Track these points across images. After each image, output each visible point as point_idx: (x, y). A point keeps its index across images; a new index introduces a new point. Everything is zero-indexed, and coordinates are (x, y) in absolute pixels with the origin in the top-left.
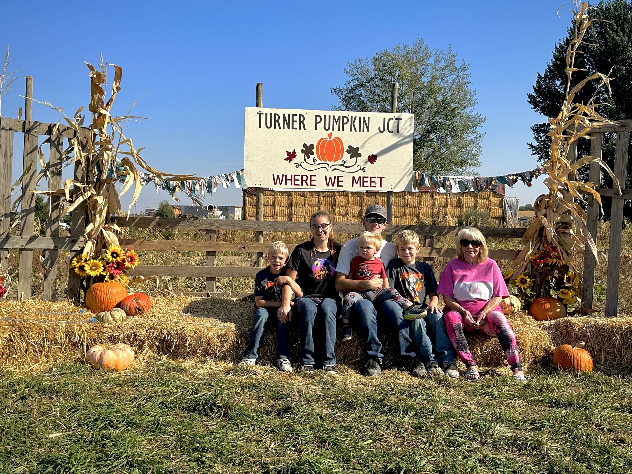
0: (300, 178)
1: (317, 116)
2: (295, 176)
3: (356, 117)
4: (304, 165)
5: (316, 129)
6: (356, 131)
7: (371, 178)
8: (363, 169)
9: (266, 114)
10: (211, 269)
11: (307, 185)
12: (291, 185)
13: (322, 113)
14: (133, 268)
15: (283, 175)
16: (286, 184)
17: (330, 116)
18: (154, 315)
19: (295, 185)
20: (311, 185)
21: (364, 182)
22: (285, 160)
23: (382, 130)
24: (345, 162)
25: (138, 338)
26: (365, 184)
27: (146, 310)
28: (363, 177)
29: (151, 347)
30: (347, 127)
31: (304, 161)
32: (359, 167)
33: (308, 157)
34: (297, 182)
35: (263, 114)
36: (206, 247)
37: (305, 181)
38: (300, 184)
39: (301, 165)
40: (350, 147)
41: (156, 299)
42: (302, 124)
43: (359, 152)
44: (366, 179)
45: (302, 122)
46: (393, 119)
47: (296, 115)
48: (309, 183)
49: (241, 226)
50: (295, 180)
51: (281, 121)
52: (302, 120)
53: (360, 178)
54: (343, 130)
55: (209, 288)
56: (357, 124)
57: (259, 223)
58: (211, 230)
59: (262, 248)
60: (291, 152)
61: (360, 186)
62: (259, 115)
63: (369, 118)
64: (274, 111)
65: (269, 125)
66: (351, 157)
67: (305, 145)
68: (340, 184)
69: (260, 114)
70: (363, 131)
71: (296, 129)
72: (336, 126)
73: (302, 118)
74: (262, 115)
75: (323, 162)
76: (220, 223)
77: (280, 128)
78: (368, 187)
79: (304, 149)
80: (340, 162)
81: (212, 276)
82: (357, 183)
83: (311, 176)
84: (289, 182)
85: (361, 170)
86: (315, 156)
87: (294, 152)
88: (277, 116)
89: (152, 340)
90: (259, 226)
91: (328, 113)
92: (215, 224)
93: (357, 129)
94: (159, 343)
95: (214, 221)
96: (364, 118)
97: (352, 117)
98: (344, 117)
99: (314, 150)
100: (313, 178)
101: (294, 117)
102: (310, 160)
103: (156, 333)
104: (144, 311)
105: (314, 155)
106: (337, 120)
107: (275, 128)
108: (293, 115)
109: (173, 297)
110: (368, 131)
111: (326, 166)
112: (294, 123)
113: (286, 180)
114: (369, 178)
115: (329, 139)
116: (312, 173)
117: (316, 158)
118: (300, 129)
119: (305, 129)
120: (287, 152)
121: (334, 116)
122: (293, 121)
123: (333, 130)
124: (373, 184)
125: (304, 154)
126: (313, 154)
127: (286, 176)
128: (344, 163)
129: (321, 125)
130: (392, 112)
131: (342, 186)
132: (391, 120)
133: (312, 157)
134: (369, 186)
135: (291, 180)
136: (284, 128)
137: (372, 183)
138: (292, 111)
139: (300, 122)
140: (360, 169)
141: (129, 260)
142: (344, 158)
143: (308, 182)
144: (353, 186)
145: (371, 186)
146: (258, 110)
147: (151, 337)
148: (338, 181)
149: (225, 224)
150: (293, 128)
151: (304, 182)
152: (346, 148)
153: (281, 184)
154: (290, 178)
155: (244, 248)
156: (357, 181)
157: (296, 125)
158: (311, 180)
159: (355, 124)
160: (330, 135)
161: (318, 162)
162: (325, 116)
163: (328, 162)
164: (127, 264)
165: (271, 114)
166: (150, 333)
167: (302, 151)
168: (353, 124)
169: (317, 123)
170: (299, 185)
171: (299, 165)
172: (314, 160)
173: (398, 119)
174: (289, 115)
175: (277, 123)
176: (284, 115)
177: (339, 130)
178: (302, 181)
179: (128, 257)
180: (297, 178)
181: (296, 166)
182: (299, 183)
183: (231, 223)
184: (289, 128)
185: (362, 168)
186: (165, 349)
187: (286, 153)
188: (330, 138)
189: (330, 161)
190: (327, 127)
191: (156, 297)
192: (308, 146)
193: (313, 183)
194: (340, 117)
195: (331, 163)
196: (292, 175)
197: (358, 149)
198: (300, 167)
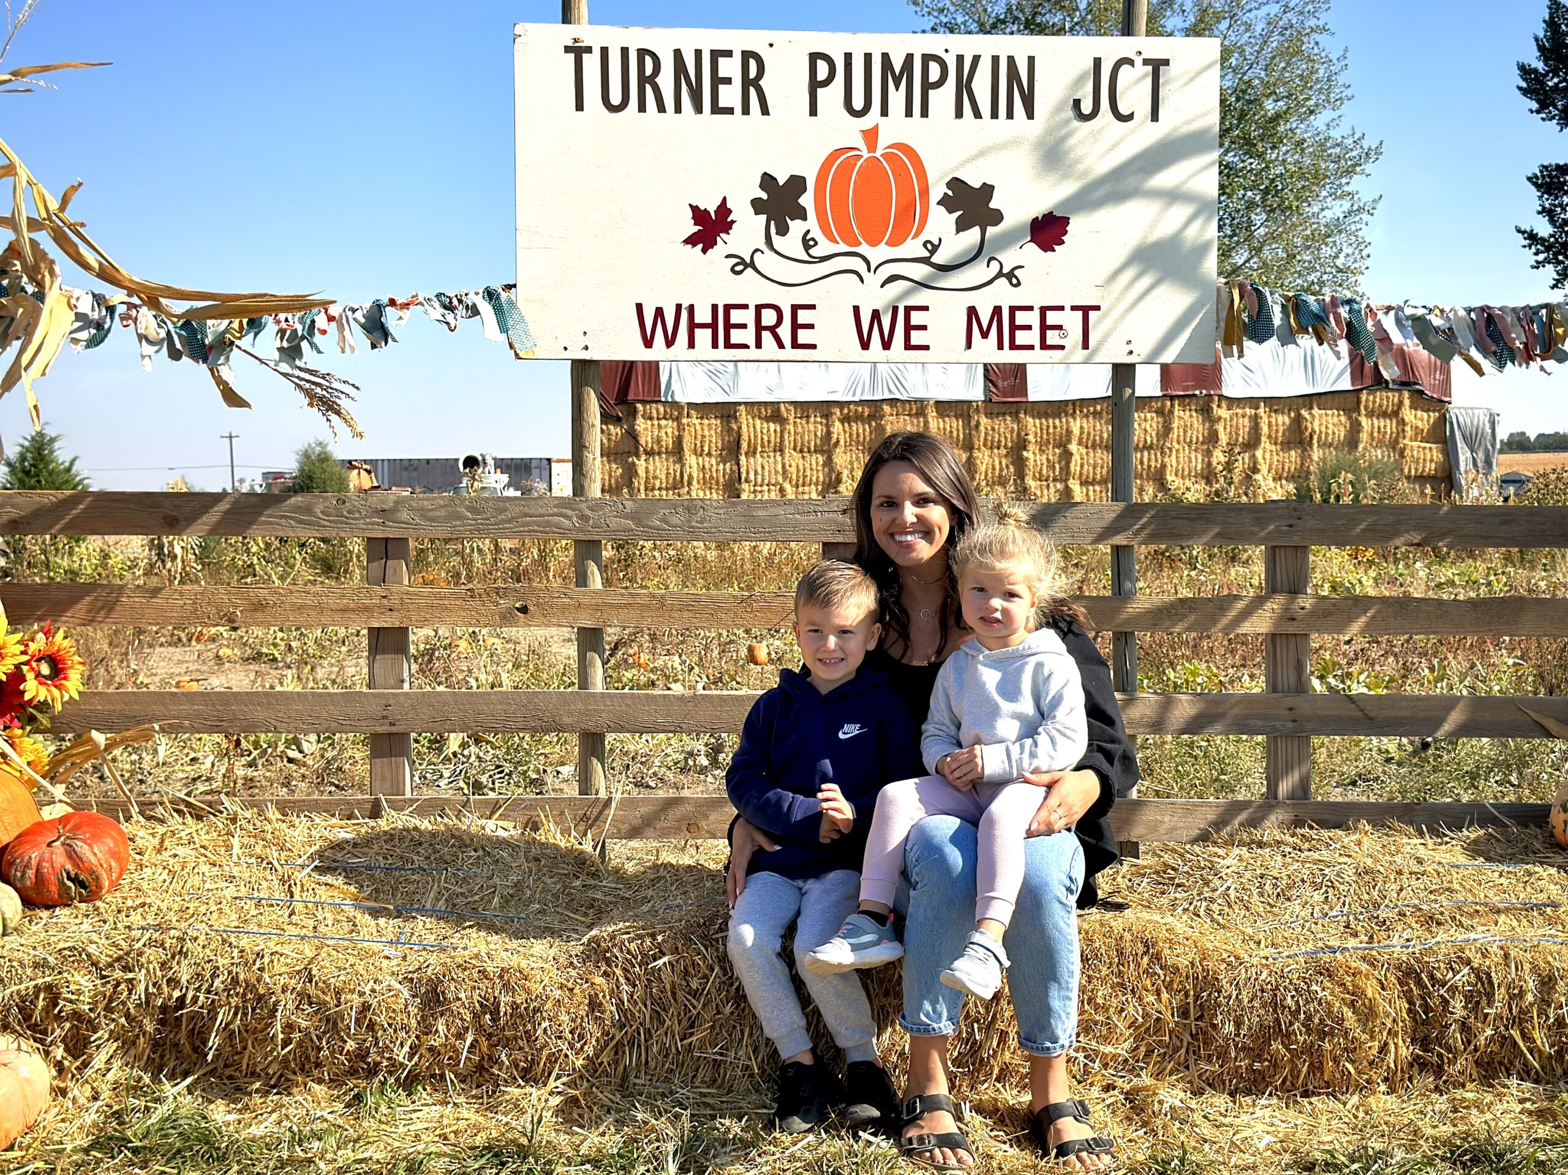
0: (747, 317)
1: (814, 57)
2: (728, 308)
3: (976, 59)
4: (766, 261)
5: (813, 112)
6: (978, 115)
7: (1044, 310)
8: (1010, 276)
9: (604, 51)
10: (392, 701)
11: (781, 345)
12: (715, 345)
13: (835, 44)
14: (59, 707)
15: (679, 307)
16: (691, 344)
17: (868, 57)
18: (143, 905)
19: (728, 345)
20: (795, 345)
21: (1014, 328)
22: (687, 241)
23: (1087, 107)
24: (935, 249)
25: (64, 1006)
26: (1021, 338)
27: (106, 883)
28: (1013, 310)
29: (126, 1042)
30: (943, 98)
31: (764, 248)
32: (995, 267)
33: (783, 231)
34: (736, 336)
35: (589, 50)
36: (366, 609)
37: (772, 330)
38: (752, 343)
39: (752, 265)
40: (956, 184)
41: (161, 829)
42: (752, 91)
43: (992, 205)
44: (1021, 318)
45: (756, 83)
46: (1130, 62)
47: (728, 54)
48: (787, 339)
49: (509, 521)
50: (728, 326)
51: (666, 80)
52: (753, 73)
53: (997, 311)
54: (925, 113)
55: (383, 779)
56: (981, 86)
57: (583, 506)
58: (387, 539)
59: (597, 608)
60: (712, 210)
61: (1000, 347)
62: (571, 57)
63: (1031, 60)
64: (636, 38)
65: (616, 98)
66: (962, 226)
67: (767, 181)
68: (916, 337)
69: (578, 51)
70: (1010, 115)
71: (730, 111)
72: (897, 98)
73: (753, 65)
74: (585, 56)
75: (843, 248)
76: (422, 509)
77: (661, 109)
78: (1031, 347)
79: (764, 196)
80: (913, 247)
81: (394, 729)
82: (985, 335)
83: (795, 308)
84: (703, 336)
85: (1003, 281)
86: (812, 223)
87: (723, 209)
88: (649, 61)
89: (128, 1016)
90: (583, 518)
91: (860, 44)
92: (404, 515)
93: (985, 107)
94: (162, 1022)
95: (396, 503)
96: (1011, 60)
97: (960, 59)
98: (927, 58)
99: (807, 200)
100: (803, 317)
101: (721, 60)
102: (790, 244)
103: (142, 987)
104: (100, 887)
105: (805, 218)
106: (897, 71)
107: (642, 108)
108: (716, 55)
109: (234, 820)
110: (1030, 115)
111: (857, 264)
112: (721, 87)
113: (693, 326)
114: (1036, 313)
115: (865, 154)
116: (801, 296)
117: (816, 233)
118: (746, 111)
119: (765, 111)
120: (695, 209)
121: (885, 57)
122: (718, 81)
123: (884, 112)
124: (1052, 337)
125: (764, 217)
126: (802, 215)
127: (691, 308)
128: (933, 252)
129: (831, 96)
130: (1128, 29)
131: (927, 348)
132: (1125, 69)
133: (797, 227)
134: (1037, 345)
135: (713, 326)
136: (678, 109)
137: (1049, 333)
138: (709, 39)
139: (747, 83)
140: (1000, 274)
141: (45, 669)
142: (930, 233)
143: (785, 331)
144: (969, 345)
145: (1044, 346)
146: (566, 34)
147: (123, 1003)
148: (909, 328)
149: (443, 513)
150: (716, 109)
151: (766, 336)
152: (938, 191)
153: (670, 342)
154: (708, 320)
155: (524, 610)
156: (985, 329)
157: (730, 95)
158: (796, 326)
159: (974, 85)
160: (871, 136)
161: (824, 247)
162: (848, 57)
163: (864, 249)
164: (32, 689)
165: (625, 51)
166: (118, 984)
167: (758, 206)
168: (964, 86)
169: (815, 85)
170: (746, 346)
171: (742, 262)
172: (807, 243)
173: (1157, 65)
174: (698, 53)
175: (648, 88)
176: (678, 53)
177: (909, 113)
178: (759, 328)
179: (39, 660)
180: (736, 316)
181: (732, 270)
182: (747, 336)
183: (468, 509)
184: (699, 109)
185: (1005, 271)
186: (188, 1048)
187: (690, 214)
188: (872, 147)
189: (874, 243)
190: (858, 103)
191: (162, 821)
192: (781, 182)
193: (804, 336)
194: (909, 58)
195: (878, 253)
196: (715, 308)
197: (988, 190)
198: (749, 270)
